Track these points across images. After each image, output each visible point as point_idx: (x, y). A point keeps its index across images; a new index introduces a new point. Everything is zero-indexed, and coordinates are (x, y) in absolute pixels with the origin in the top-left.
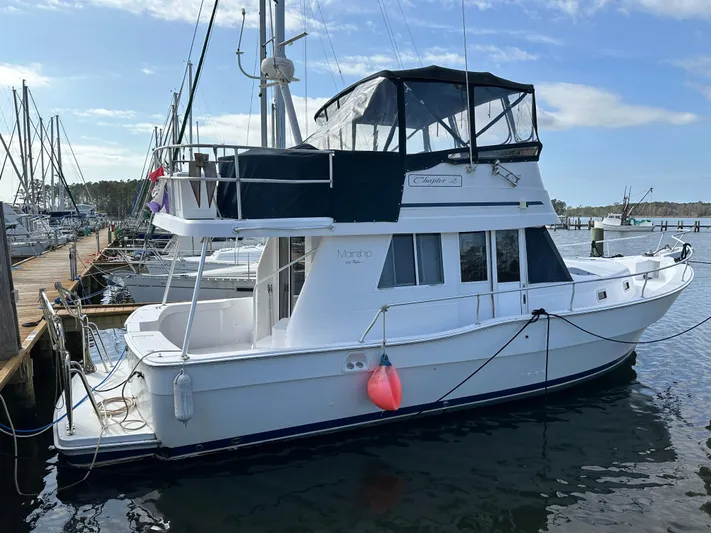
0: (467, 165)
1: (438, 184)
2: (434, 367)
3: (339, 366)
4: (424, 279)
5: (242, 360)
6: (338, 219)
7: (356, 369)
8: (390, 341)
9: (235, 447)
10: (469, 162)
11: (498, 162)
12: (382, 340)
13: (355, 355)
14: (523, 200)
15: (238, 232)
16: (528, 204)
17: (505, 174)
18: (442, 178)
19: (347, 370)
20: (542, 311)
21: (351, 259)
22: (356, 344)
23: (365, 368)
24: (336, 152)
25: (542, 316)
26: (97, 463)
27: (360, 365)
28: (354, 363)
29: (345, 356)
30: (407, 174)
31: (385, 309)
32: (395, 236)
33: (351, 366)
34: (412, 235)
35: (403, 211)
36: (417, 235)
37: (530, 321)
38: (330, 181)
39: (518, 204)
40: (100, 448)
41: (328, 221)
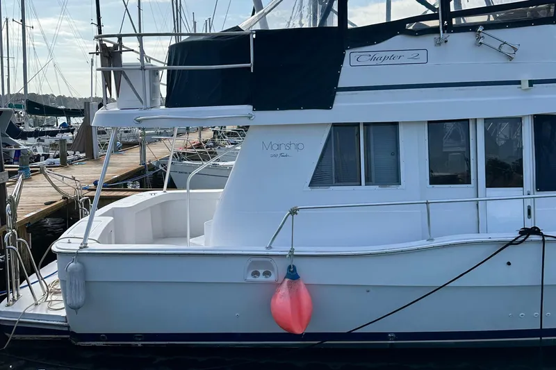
0: (436, 36)
1: (392, 62)
2: (368, 289)
3: (241, 273)
4: (373, 179)
5: (156, 254)
6: (258, 107)
7: (261, 278)
8: (299, 250)
9: (140, 344)
10: (439, 32)
11: (480, 29)
12: (289, 248)
13: (259, 262)
14: (525, 78)
15: (139, 121)
16: (531, 83)
17: (496, 44)
18: (396, 54)
19: (250, 278)
20: (535, 231)
21: (278, 152)
22: (261, 250)
23: (272, 278)
24: (258, 32)
25: (533, 237)
26: (16, 336)
27: (267, 274)
28: (261, 272)
29: (247, 262)
30: (348, 52)
31: (293, 212)
32: (334, 125)
33: (256, 274)
34: (358, 125)
35: (340, 96)
36: (366, 124)
37: (511, 243)
38: (251, 65)
39: (519, 82)
40: (20, 322)
41: (247, 109)
